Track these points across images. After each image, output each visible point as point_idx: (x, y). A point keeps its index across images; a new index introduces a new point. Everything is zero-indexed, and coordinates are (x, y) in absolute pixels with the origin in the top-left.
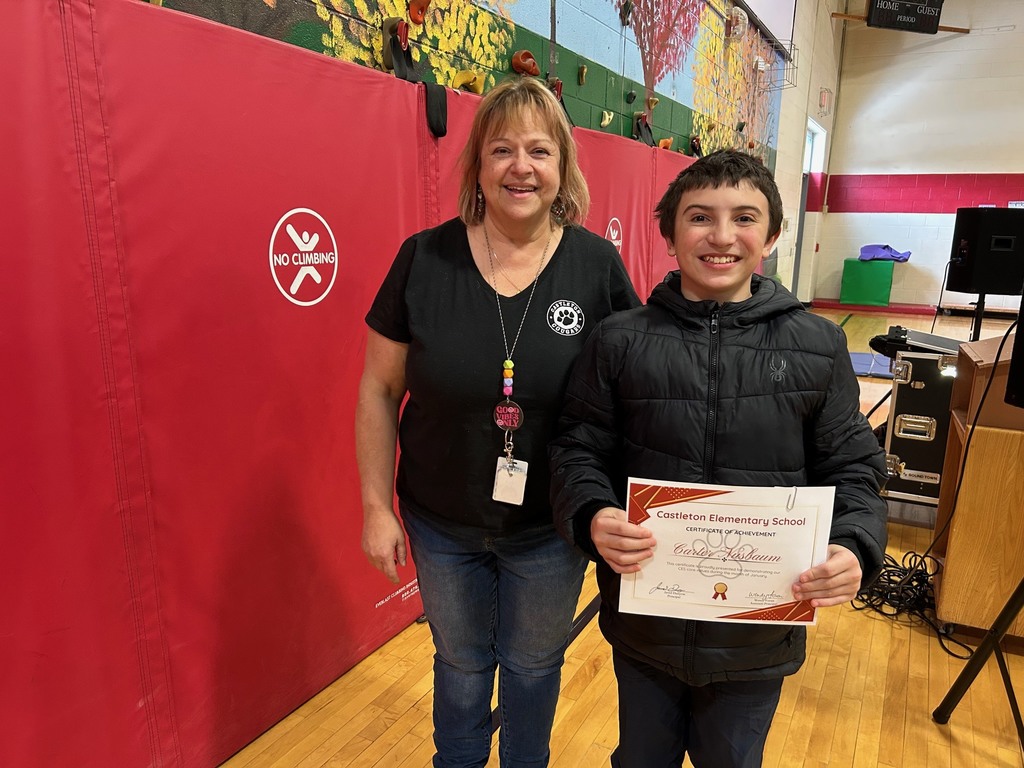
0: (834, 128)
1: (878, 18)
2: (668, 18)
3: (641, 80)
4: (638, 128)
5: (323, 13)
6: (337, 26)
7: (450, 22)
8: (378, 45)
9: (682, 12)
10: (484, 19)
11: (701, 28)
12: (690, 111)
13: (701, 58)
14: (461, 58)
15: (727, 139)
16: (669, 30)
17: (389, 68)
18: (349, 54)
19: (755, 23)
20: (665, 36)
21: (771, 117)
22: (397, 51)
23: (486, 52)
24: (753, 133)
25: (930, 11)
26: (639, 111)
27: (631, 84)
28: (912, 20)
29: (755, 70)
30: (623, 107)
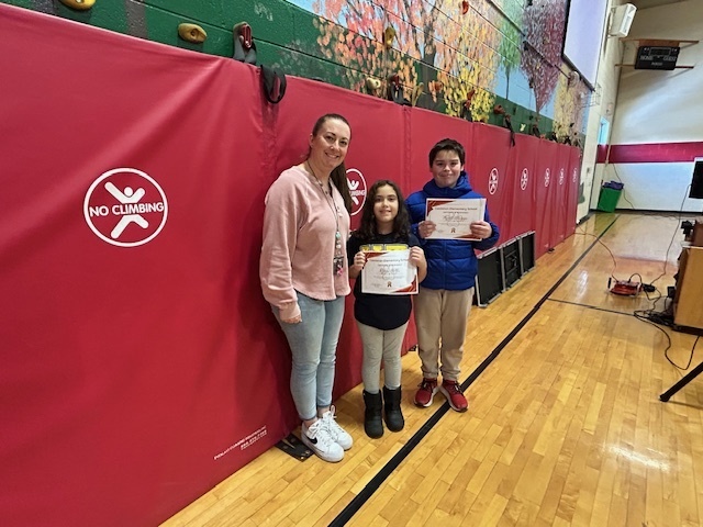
0: (613, 121)
1: (640, 65)
2: (545, 81)
3: (535, 110)
4: (534, 131)
5: (447, 102)
6: (449, 106)
7: (478, 99)
8: (459, 110)
9: (551, 78)
10: (487, 94)
11: (558, 83)
12: (551, 121)
13: (558, 96)
14: (480, 111)
15: (566, 131)
16: (546, 87)
17: (462, 117)
18: (452, 114)
19: (581, 77)
20: (544, 90)
21: (585, 119)
22: (465, 111)
23: (486, 107)
24: (576, 129)
25: (670, 59)
26: (534, 122)
27: (531, 112)
28: (661, 64)
29: (579, 98)
30: (529, 122)
